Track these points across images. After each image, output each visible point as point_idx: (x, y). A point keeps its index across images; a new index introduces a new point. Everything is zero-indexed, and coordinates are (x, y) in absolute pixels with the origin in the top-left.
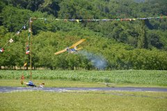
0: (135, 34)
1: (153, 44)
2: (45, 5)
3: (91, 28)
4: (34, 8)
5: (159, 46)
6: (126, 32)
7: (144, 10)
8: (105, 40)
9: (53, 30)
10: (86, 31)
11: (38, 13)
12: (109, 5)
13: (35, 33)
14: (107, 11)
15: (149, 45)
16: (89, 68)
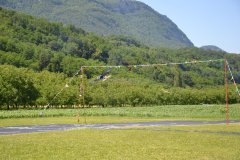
0: (171, 75)
1: (186, 83)
2: (96, 54)
3: (136, 71)
4: (88, 57)
5: (192, 85)
6: (164, 73)
7: (178, 55)
8: (147, 81)
10: (131, 74)
11: (91, 60)
13: (89, 77)
14: (148, 57)
15: (183, 84)
16: (134, 105)
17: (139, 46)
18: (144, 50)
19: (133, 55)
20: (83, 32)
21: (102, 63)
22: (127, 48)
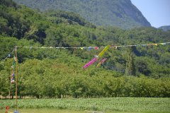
0: (122, 61)
1: (141, 71)
2: (31, 33)
3: (79, 55)
4: (19, 36)
5: (147, 73)
6: (113, 59)
7: (131, 37)
9: (39, 58)
10: (73, 58)
11: (24, 41)
12: (96, 32)
13: (20, 61)
14: (94, 38)
15: (137, 72)
16: (76, 96)
17: (83, 24)
18: (90, 30)
19: (75, 36)
20: (14, 5)
21: (37, 43)
22: (69, 26)
